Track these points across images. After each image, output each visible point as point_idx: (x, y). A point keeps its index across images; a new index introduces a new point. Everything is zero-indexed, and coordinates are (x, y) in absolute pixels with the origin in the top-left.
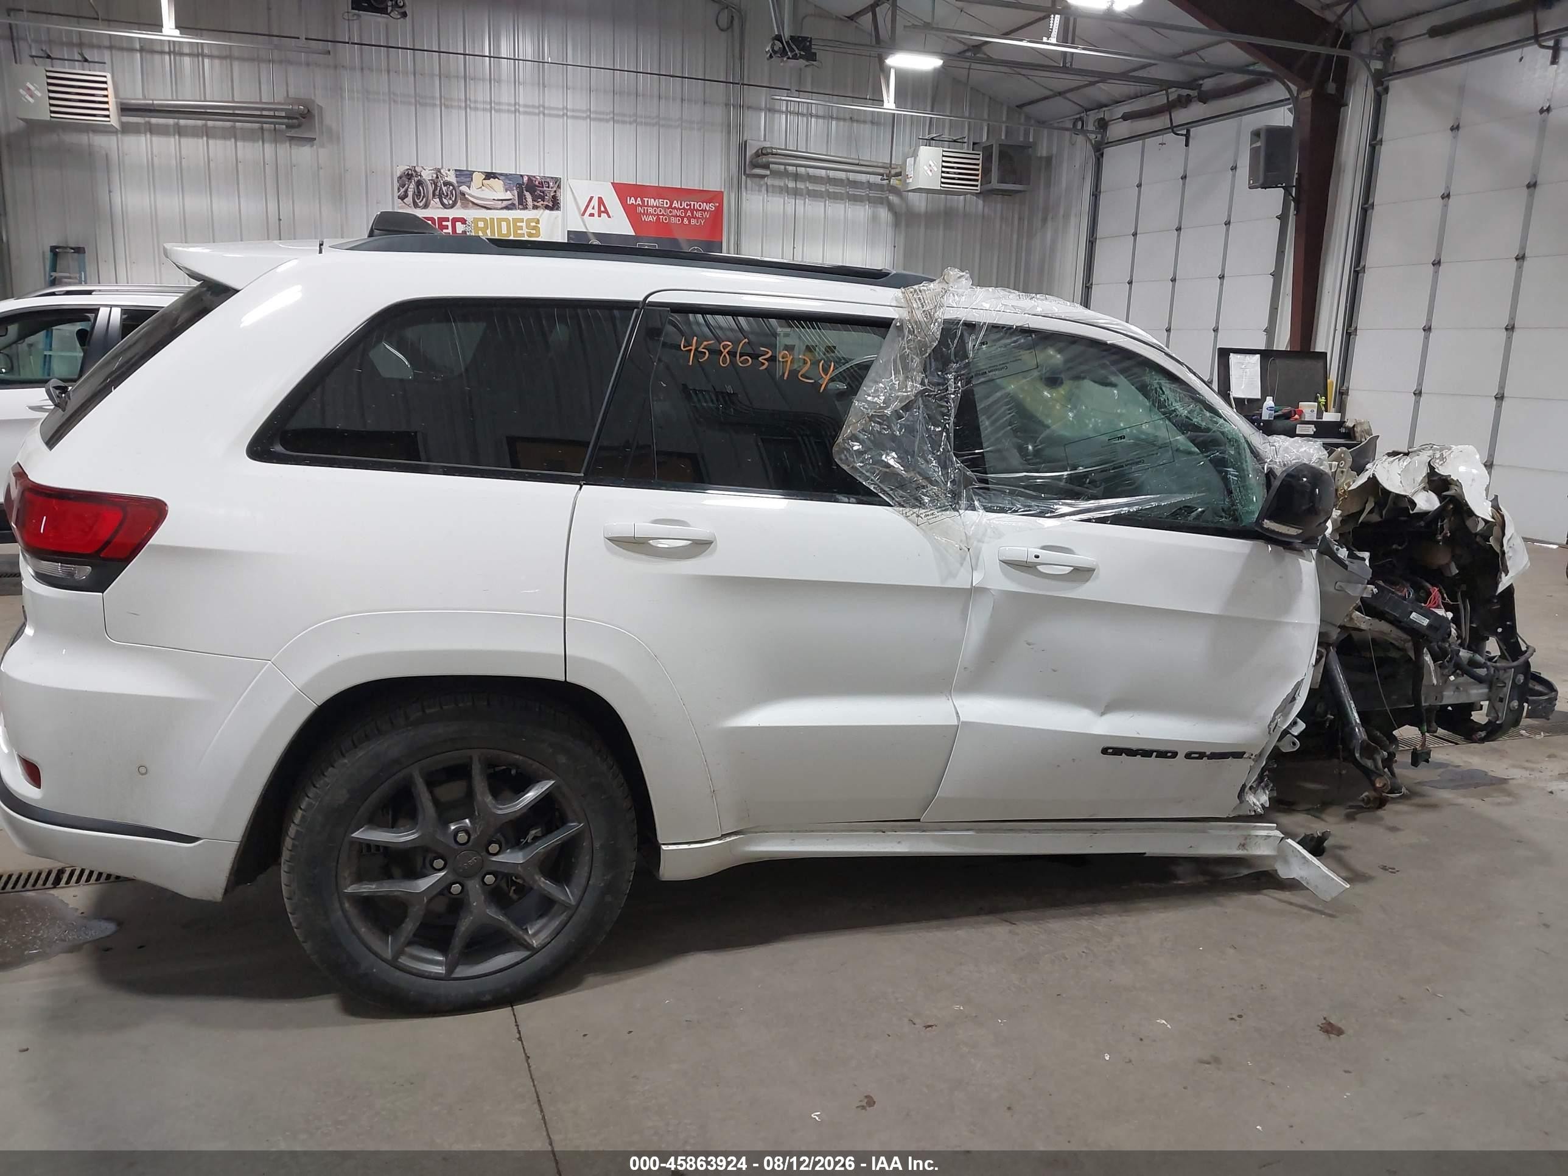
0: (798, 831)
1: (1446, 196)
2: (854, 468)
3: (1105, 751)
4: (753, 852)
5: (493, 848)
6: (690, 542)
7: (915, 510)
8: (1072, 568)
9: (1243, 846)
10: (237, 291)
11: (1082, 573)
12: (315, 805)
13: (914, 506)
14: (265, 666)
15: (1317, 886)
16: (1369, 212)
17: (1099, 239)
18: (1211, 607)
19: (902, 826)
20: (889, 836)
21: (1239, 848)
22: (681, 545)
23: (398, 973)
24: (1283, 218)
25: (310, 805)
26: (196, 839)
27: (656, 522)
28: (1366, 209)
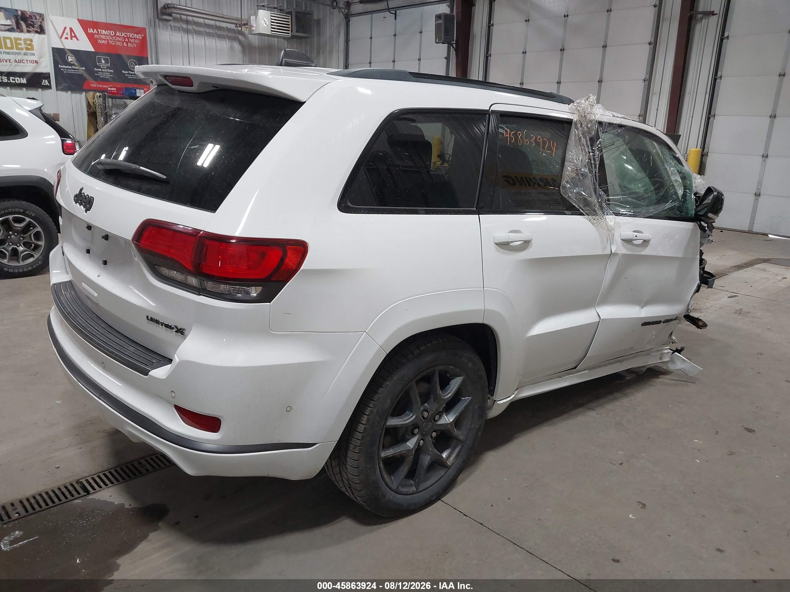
0: (534, 384)
1: (524, 53)
2: (569, 197)
3: (643, 325)
4: (521, 397)
5: (437, 417)
6: (523, 242)
7: (593, 217)
8: (643, 241)
9: (661, 358)
10: (303, 103)
11: (646, 242)
12: (374, 411)
13: (594, 215)
14: (363, 335)
15: (688, 371)
16: (489, 58)
17: (351, 64)
18: (680, 255)
19: (567, 373)
20: (563, 379)
21: (660, 360)
22: (519, 244)
23: (398, 496)
24: (448, 58)
25: (371, 412)
26: (314, 444)
27: (511, 232)
28: (487, 56)
